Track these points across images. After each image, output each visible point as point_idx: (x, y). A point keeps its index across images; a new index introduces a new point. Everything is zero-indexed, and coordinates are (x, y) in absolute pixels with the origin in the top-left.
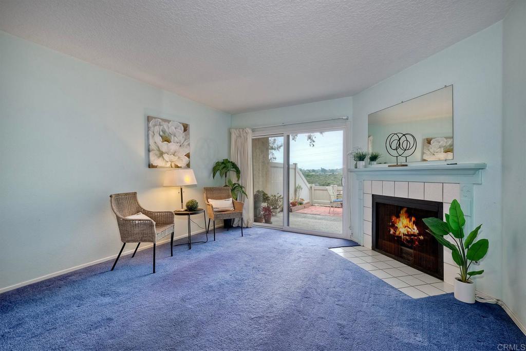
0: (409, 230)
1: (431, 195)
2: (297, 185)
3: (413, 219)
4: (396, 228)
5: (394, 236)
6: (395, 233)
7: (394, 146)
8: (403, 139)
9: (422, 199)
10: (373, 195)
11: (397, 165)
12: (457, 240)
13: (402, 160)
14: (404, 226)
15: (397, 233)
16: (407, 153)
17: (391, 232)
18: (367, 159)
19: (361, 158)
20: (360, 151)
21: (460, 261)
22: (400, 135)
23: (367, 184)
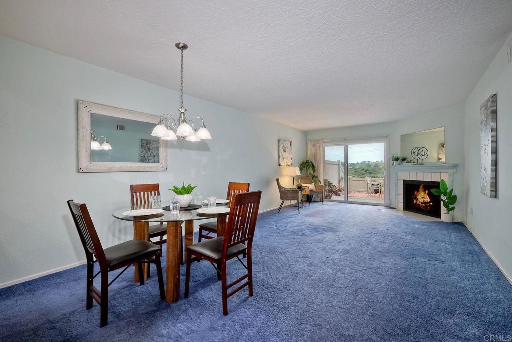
0: (425, 200)
1: (435, 178)
2: (341, 177)
3: (427, 192)
4: (417, 199)
5: (416, 204)
6: (417, 203)
7: (416, 154)
8: (421, 150)
9: (431, 180)
10: (404, 180)
11: (418, 164)
12: (445, 197)
13: (421, 161)
14: (423, 198)
15: (418, 202)
16: (423, 157)
17: (415, 202)
18: (400, 160)
19: (397, 159)
20: (396, 156)
21: (446, 206)
22: (419, 148)
23: (400, 174)
